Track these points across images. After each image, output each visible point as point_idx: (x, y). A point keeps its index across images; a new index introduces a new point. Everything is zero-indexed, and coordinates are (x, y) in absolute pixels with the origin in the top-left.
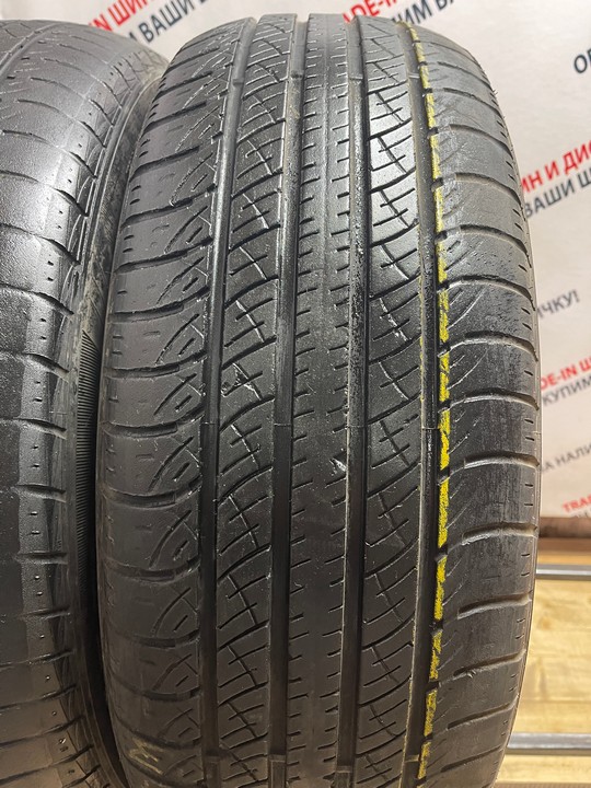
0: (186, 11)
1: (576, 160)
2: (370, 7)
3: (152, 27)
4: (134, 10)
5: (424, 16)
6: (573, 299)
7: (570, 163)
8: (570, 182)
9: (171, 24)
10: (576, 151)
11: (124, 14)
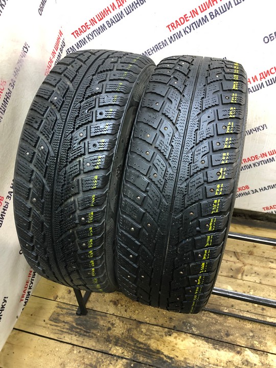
0: (122, 18)
1: (265, 76)
2: (186, 18)
3: (110, 22)
4: (104, 17)
5: (206, 22)
6: (265, 127)
7: (262, 77)
8: (262, 83)
9: (116, 22)
10: (264, 72)
11: (101, 18)
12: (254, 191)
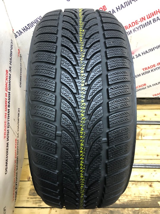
12: (149, 86)
